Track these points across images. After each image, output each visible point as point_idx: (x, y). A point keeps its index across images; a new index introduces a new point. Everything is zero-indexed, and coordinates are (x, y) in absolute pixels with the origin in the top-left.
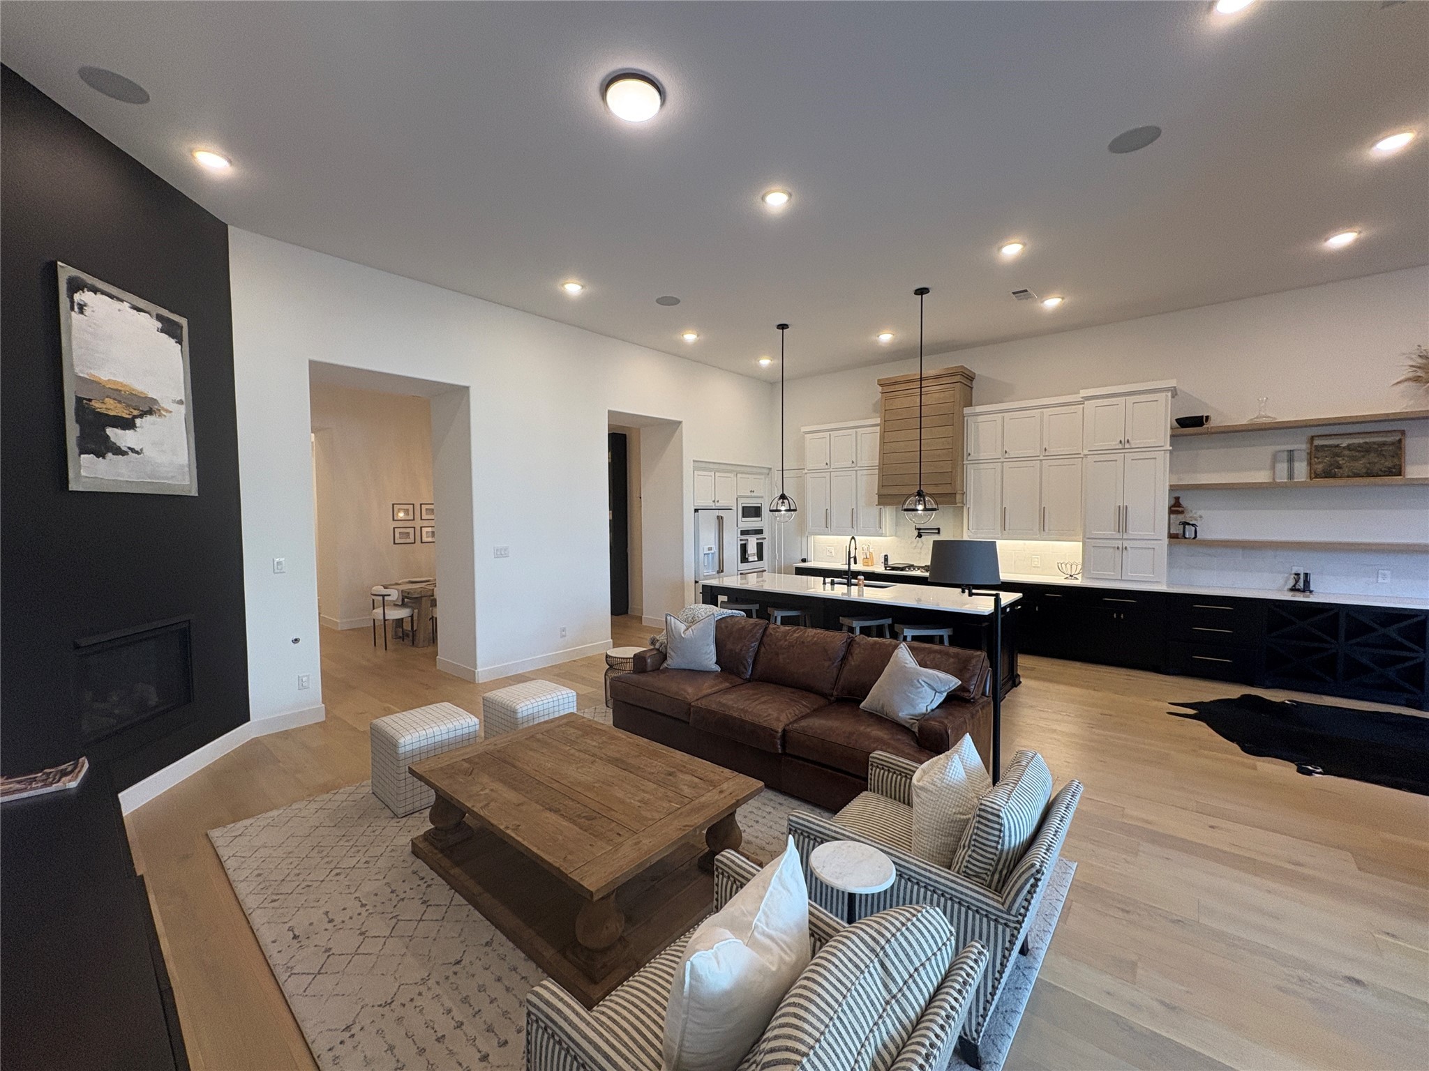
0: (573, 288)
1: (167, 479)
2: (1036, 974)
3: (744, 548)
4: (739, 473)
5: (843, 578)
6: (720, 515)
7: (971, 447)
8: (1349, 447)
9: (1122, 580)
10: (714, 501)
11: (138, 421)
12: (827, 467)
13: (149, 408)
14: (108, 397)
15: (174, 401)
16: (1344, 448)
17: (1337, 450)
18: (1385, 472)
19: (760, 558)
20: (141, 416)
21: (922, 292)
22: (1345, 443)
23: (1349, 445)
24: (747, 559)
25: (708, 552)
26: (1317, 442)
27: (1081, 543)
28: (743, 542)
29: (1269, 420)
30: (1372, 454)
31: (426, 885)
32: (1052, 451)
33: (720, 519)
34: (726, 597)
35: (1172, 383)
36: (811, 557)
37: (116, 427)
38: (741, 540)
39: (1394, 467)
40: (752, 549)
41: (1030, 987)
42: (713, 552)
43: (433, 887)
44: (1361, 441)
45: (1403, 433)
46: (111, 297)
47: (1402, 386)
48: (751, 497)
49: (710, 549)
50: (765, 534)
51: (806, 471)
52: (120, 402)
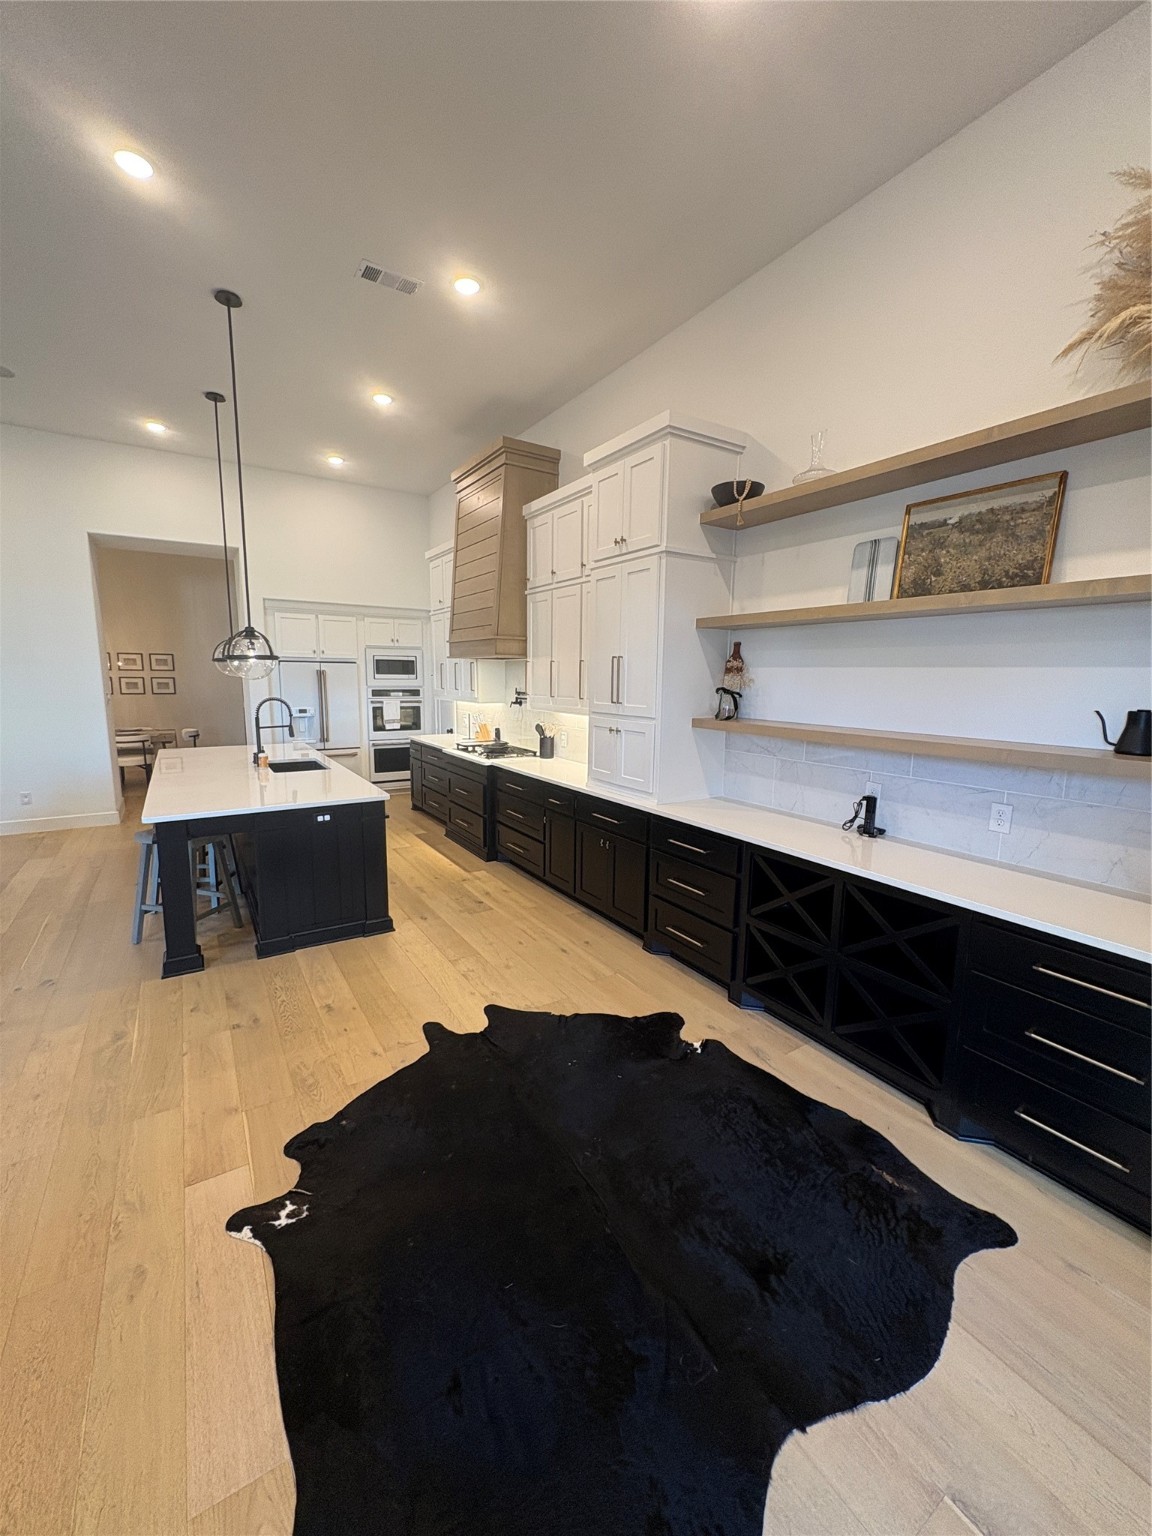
3: (378, 712)
4: (368, 617)
6: (322, 669)
7: (531, 567)
8: (960, 525)
9: (616, 784)
10: (317, 652)
16: (953, 525)
17: (939, 533)
18: (1012, 575)
22: (954, 514)
23: (962, 520)
25: (300, 715)
26: (917, 518)
27: (587, 718)
28: (377, 705)
30: (1000, 537)
33: (321, 675)
35: (662, 420)
38: (372, 702)
39: (1029, 566)
40: (392, 715)
42: (308, 715)
44: (983, 507)
45: (1064, 477)
47: (1077, 354)
48: (394, 648)
49: (304, 711)
50: (424, 696)
51: (432, 612)
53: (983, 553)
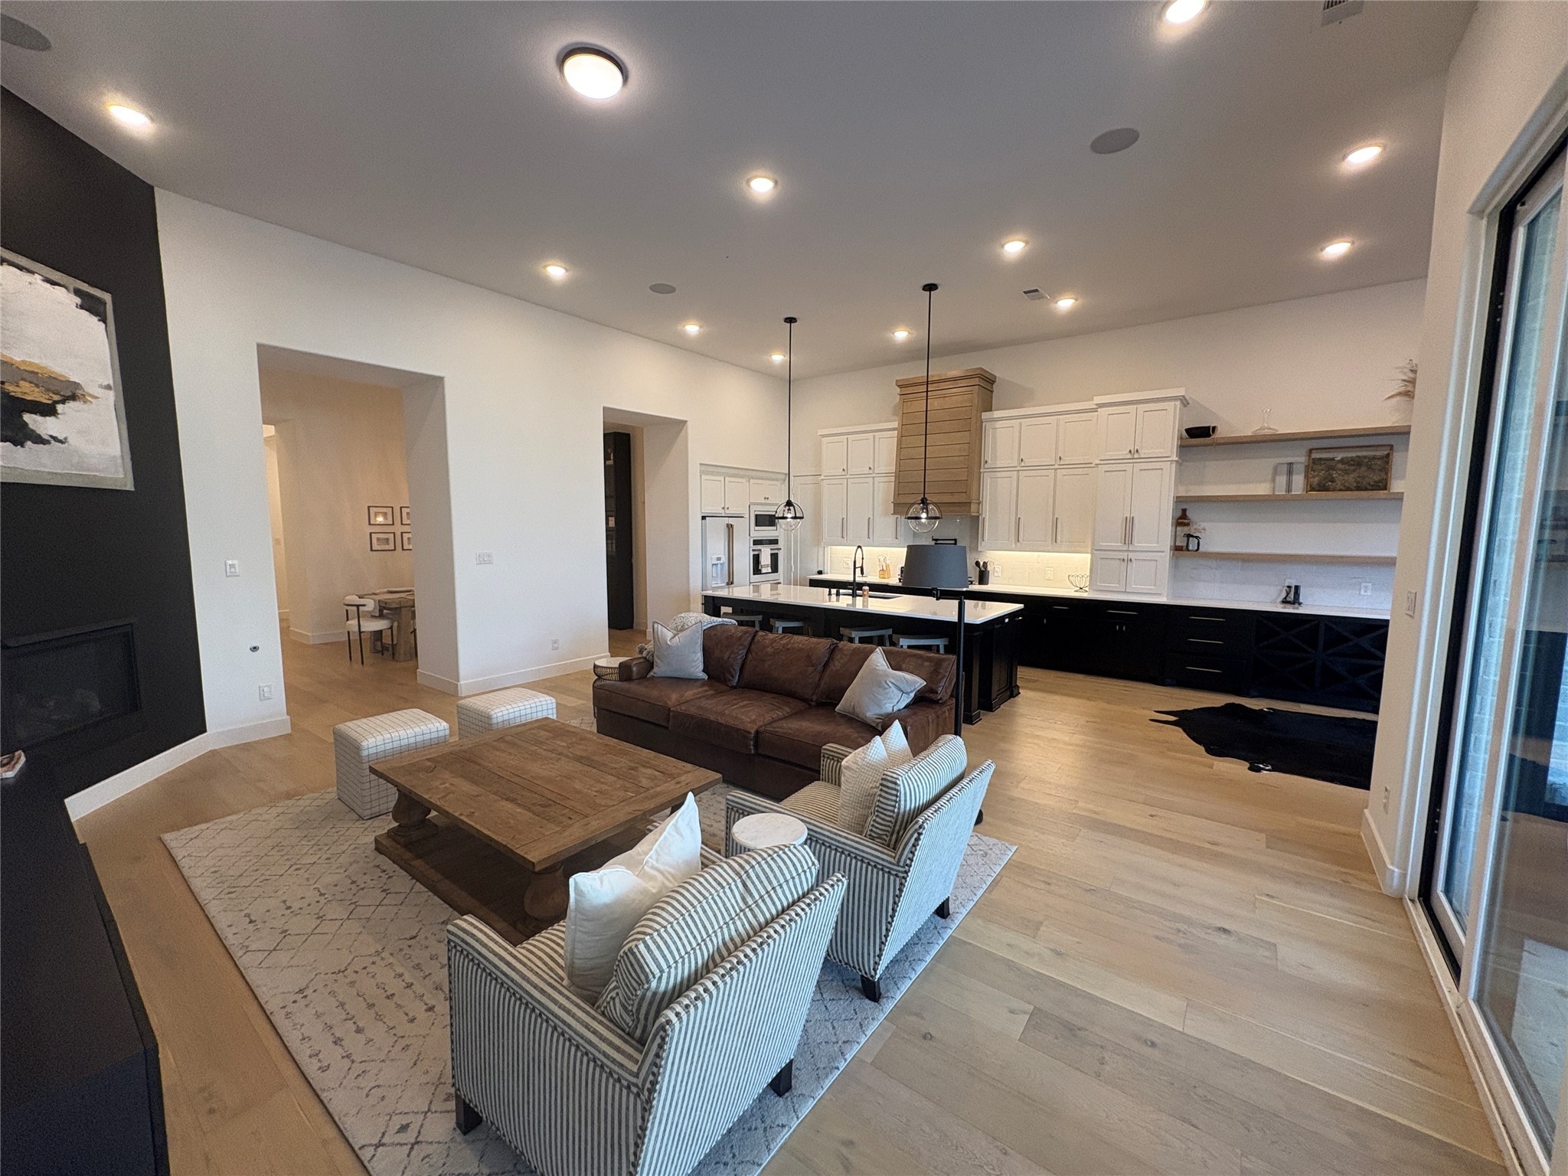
0: (556, 272)
1: (99, 471)
2: (950, 932)
3: (757, 559)
4: (753, 478)
5: (849, 589)
6: (730, 523)
7: (988, 455)
8: (1342, 461)
9: (1125, 592)
10: (723, 508)
11: (60, 408)
12: (844, 473)
13: (72, 393)
14: (23, 379)
15: (101, 386)
16: (1338, 461)
17: (1332, 463)
18: (1372, 486)
19: (775, 568)
20: (63, 402)
21: (930, 288)
22: (1339, 456)
23: (1342, 459)
24: (760, 570)
25: (717, 562)
26: (1315, 455)
27: (1089, 556)
28: (756, 553)
29: (1269, 432)
30: (1364, 468)
31: (387, 876)
32: (1067, 460)
33: (730, 527)
34: (731, 608)
35: (1181, 392)
36: (827, 569)
37: (35, 413)
38: (753, 550)
39: (1380, 481)
40: (765, 560)
41: (941, 942)
42: (722, 562)
43: (395, 877)
44: (1354, 455)
45: (1391, 447)
46: (20, 268)
47: (1395, 400)
48: (766, 504)
49: (719, 559)
50: (781, 544)
51: (822, 477)
52: (37, 386)
53: (1355, 475)
